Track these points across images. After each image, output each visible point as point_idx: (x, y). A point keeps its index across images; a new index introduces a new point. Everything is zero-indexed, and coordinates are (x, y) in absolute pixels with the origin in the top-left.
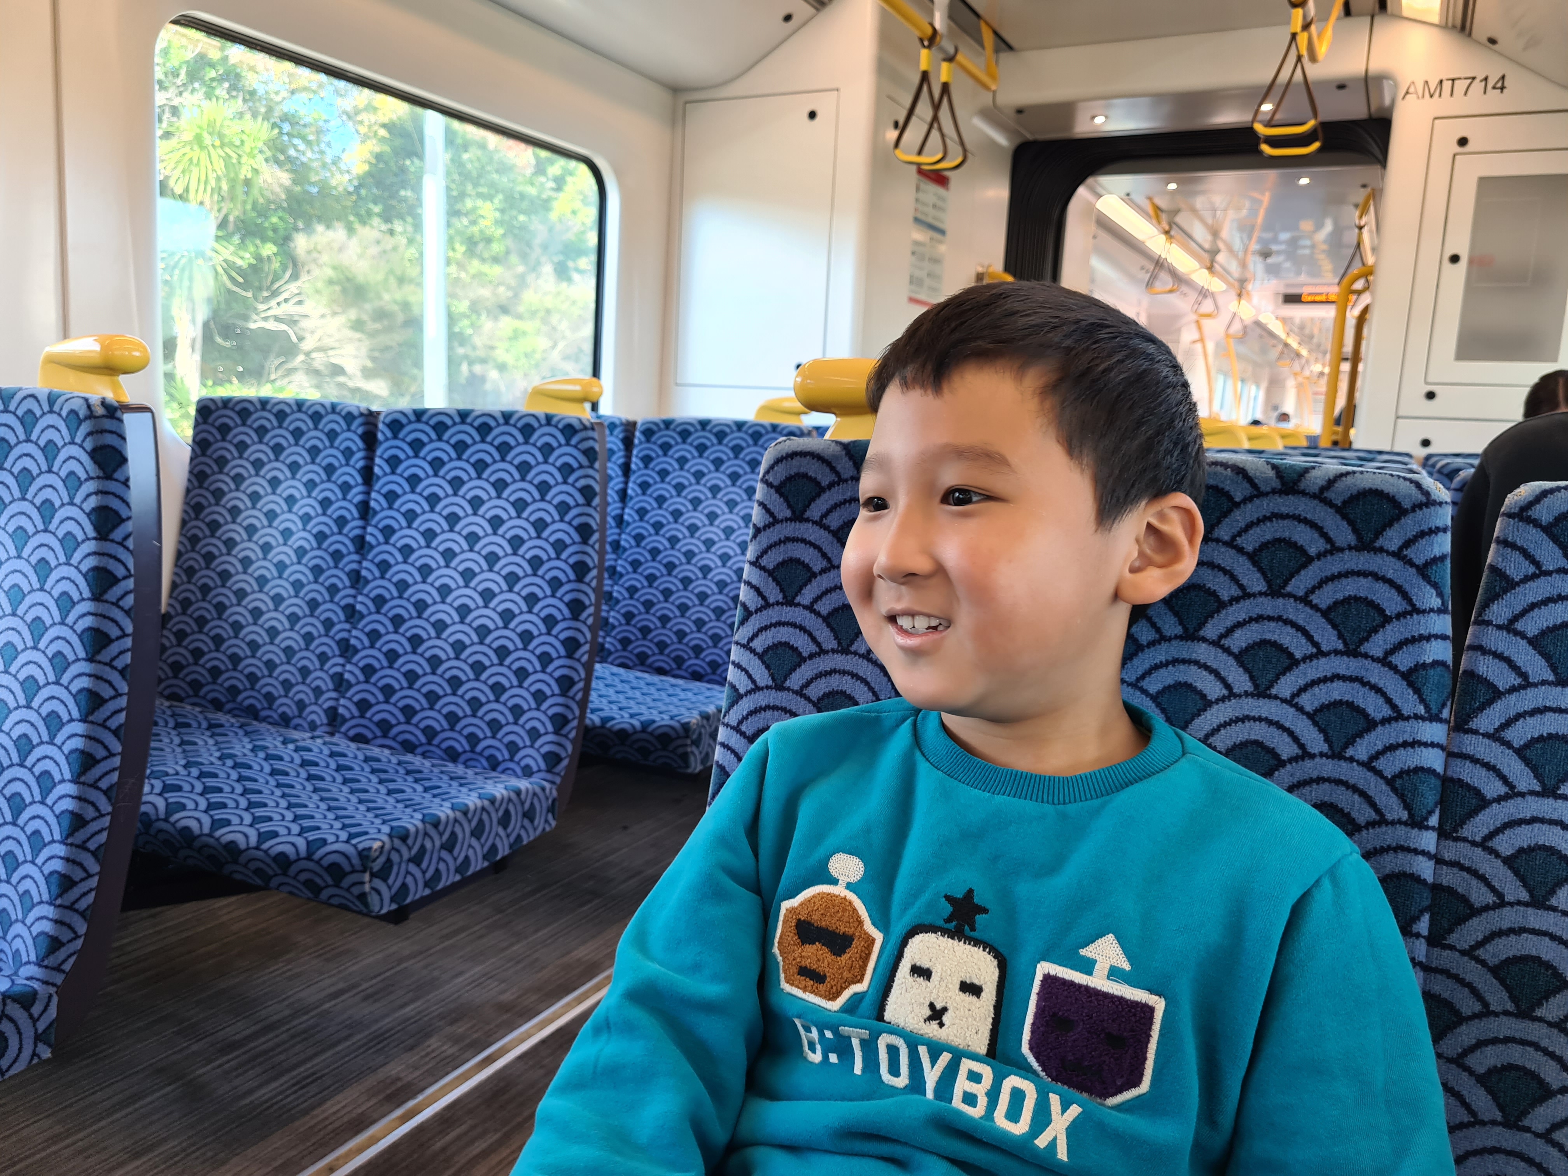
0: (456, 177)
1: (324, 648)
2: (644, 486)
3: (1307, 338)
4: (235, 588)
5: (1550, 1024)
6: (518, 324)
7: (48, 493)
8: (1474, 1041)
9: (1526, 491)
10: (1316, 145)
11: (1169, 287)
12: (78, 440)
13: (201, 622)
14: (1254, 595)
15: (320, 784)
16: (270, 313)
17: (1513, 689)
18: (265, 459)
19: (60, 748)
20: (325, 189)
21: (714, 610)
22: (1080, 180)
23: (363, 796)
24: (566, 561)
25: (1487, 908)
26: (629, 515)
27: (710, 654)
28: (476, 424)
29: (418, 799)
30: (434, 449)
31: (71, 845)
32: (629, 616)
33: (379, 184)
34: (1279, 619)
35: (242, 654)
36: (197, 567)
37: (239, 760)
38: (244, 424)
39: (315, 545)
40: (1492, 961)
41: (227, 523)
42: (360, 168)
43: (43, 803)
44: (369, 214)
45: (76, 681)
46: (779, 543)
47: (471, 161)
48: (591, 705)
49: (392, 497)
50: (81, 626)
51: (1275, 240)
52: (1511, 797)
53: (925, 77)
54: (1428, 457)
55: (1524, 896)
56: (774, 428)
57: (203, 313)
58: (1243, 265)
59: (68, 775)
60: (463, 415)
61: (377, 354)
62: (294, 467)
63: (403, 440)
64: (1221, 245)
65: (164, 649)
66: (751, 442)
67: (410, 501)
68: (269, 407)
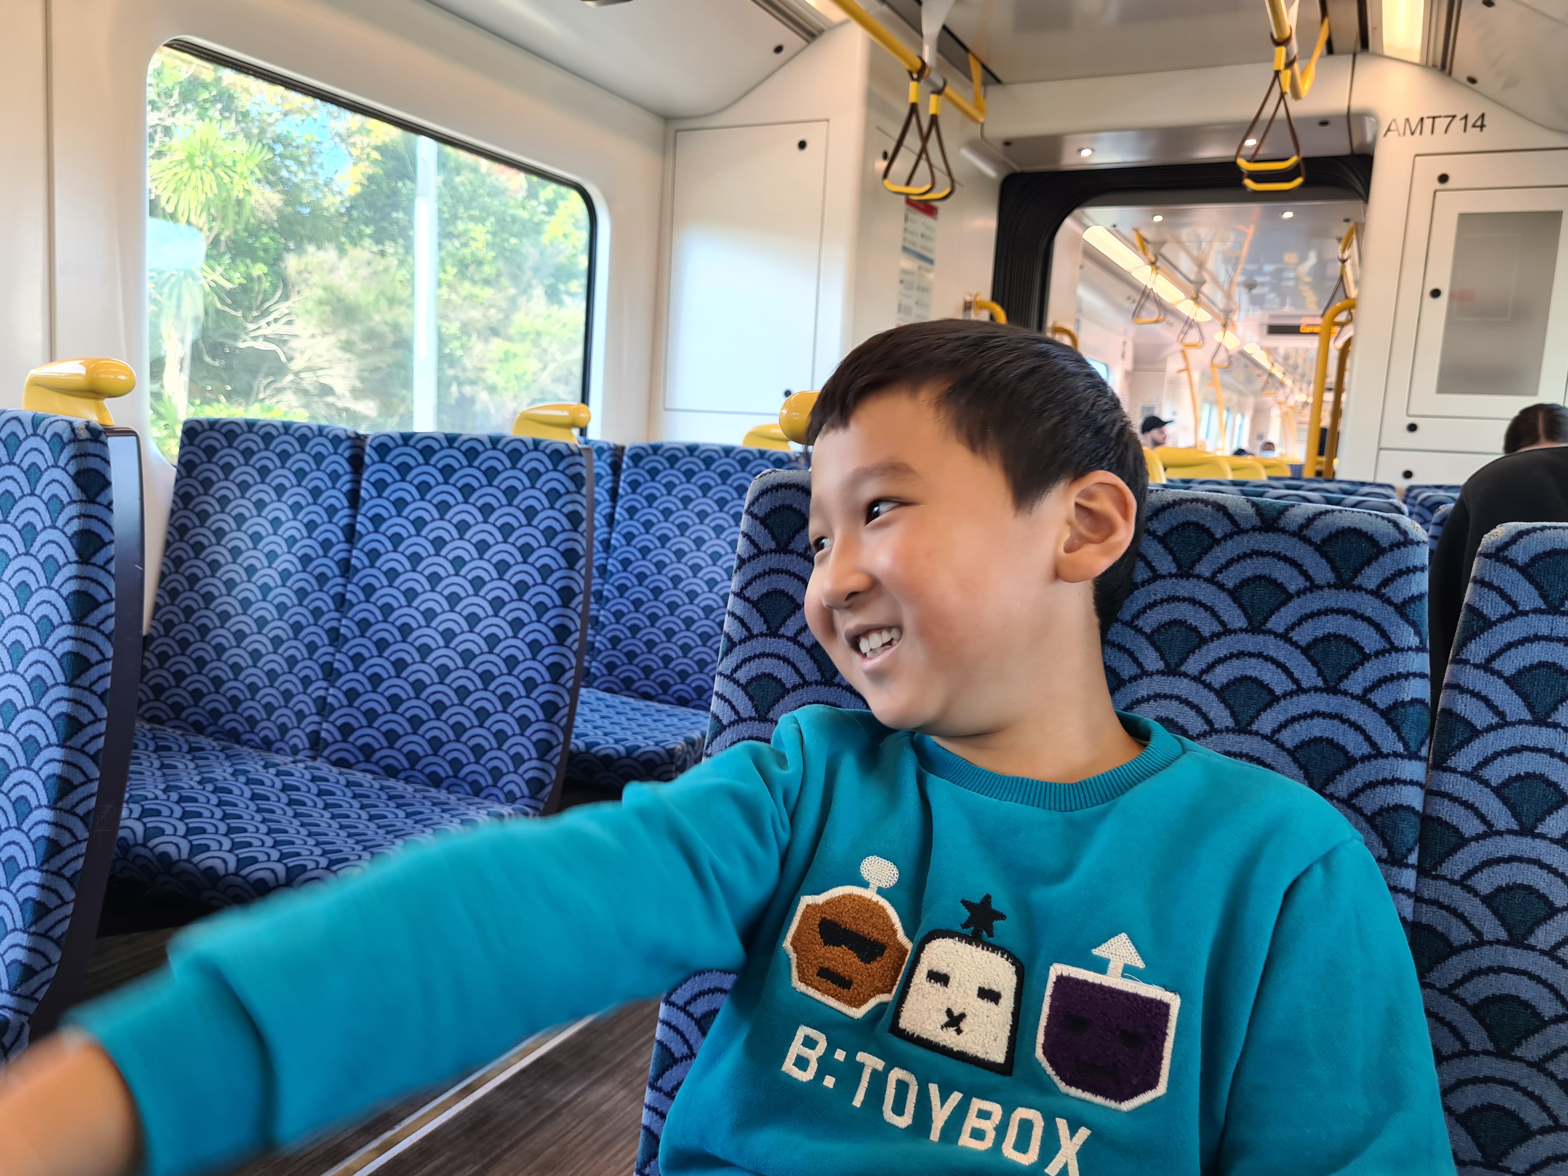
0: (448, 199)
1: (307, 672)
2: (632, 511)
3: (1291, 368)
4: (218, 610)
5: (1530, 1064)
6: (508, 346)
7: (30, 516)
8: (1453, 1081)
9: (1502, 531)
10: (1299, 181)
11: (1155, 318)
12: (61, 463)
13: (184, 644)
14: (1235, 632)
15: (301, 809)
16: (259, 333)
17: (1490, 728)
18: (251, 481)
19: (37, 773)
20: (316, 210)
21: (700, 636)
22: (1066, 212)
23: (345, 821)
24: (552, 587)
25: (1466, 947)
26: (616, 539)
27: (696, 680)
28: (463, 448)
29: (399, 825)
30: (422, 473)
31: (47, 871)
32: (615, 641)
33: (370, 205)
34: (1260, 655)
35: (224, 677)
36: (180, 589)
37: (219, 785)
38: (230, 446)
39: (300, 568)
40: (1471, 1000)
41: (211, 545)
42: (352, 190)
43: (18, 828)
44: (361, 235)
45: (54, 706)
46: (764, 574)
47: (464, 185)
48: (575, 730)
49: (378, 520)
50: (60, 650)
51: (1260, 272)
52: (1490, 836)
53: (914, 108)
54: (1410, 489)
55: (1503, 935)
56: (762, 454)
57: (191, 335)
58: (1228, 296)
59: (44, 801)
60: (451, 439)
61: (366, 374)
62: (280, 490)
63: (390, 463)
64: (1206, 277)
65: (145, 671)
66: (738, 468)
67: (396, 525)
68: (255, 429)
